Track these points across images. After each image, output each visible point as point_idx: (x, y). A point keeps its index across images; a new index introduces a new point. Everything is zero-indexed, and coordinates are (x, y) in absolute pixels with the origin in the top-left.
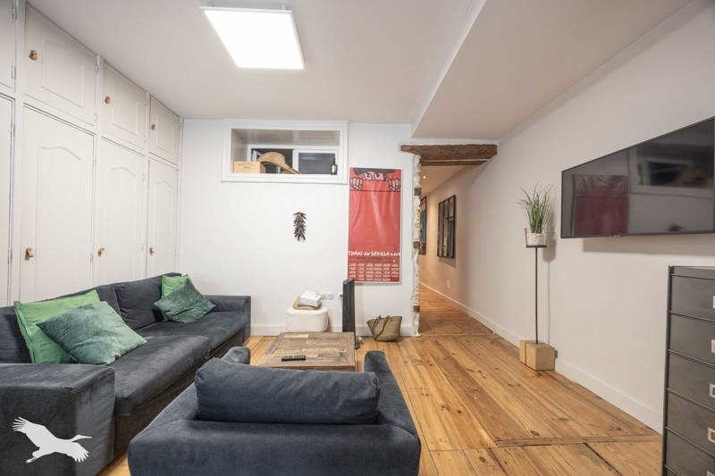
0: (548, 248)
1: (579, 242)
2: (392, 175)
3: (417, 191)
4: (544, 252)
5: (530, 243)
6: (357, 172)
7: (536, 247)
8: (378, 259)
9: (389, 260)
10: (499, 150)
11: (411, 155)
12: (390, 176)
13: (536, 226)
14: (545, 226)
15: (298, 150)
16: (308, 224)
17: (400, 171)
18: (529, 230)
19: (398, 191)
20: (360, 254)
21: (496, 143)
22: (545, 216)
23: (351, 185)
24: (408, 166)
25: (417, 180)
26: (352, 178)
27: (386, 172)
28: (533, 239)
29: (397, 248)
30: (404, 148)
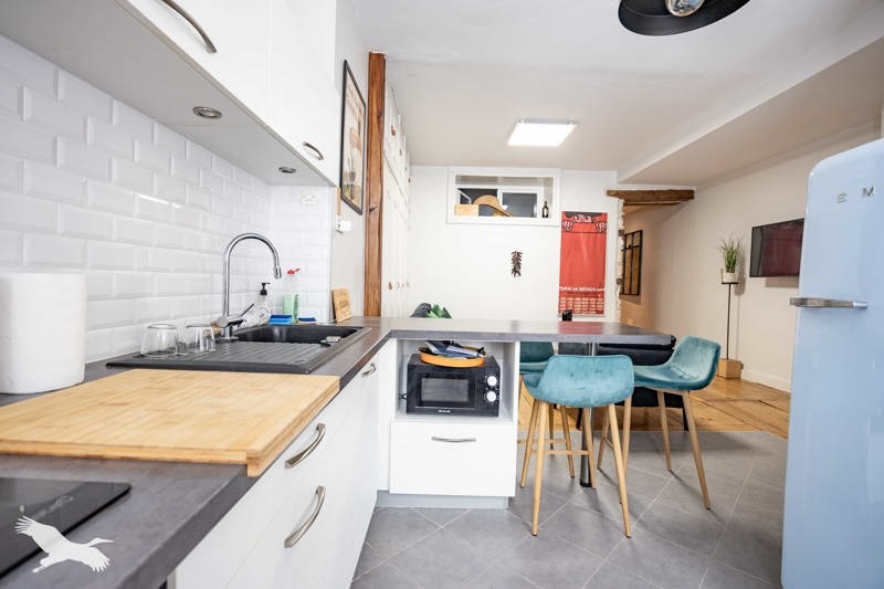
0: (739, 285)
1: (763, 280)
2: (598, 218)
3: (621, 233)
4: (736, 289)
5: (725, 281)
6: (568, 215)
7: (730, 284)
8: (586, 294)
9: (595, 295)
10: (696, 195)
11: (615, 200)
12: (597, 218)
13: (731, 266)
14: (737, 267)
15: (502, 189)
16: (523, 262)
17: (606, 214)
18: (725, 269)
19: (604, 232)
20: (569, 289)
21: (694, 188)
22: (738, 259)
23: (563, 227)
24: (613, 210)
25: (621, 222)
26: (563, 221)
27: (593, 215)
28: (728, 277)
29: (602, 285)
30: (610, 193)
